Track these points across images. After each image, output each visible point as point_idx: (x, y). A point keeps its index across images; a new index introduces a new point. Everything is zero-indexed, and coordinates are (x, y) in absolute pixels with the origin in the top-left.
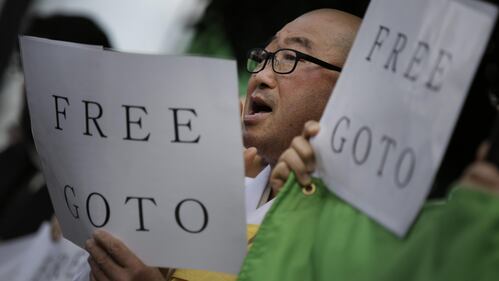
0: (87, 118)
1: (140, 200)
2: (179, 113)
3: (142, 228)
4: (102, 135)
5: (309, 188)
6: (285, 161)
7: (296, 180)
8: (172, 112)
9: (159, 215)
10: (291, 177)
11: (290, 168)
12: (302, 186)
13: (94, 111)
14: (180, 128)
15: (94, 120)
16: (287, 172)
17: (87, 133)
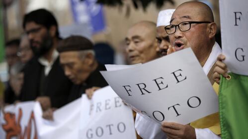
0: (141, 89)
1: (173, 107)
2: (175, 73)
3: (178, 115)
4: (149, 92)
5: (228, 77)
6: (216, 72)
7: (223, 76)
8: (173, 74)
9: (183, 108)
10: (221, 76)
11: (219, 73)
12: (226, 78)
13: (142, 86)
14: (178, 78)
15: (144, 89)
16: (219, 75)
17: (143, 94)
